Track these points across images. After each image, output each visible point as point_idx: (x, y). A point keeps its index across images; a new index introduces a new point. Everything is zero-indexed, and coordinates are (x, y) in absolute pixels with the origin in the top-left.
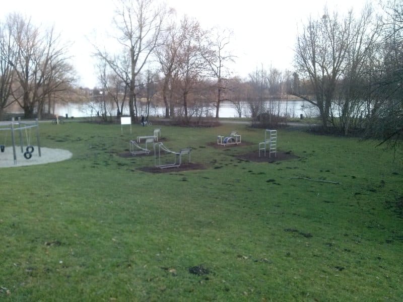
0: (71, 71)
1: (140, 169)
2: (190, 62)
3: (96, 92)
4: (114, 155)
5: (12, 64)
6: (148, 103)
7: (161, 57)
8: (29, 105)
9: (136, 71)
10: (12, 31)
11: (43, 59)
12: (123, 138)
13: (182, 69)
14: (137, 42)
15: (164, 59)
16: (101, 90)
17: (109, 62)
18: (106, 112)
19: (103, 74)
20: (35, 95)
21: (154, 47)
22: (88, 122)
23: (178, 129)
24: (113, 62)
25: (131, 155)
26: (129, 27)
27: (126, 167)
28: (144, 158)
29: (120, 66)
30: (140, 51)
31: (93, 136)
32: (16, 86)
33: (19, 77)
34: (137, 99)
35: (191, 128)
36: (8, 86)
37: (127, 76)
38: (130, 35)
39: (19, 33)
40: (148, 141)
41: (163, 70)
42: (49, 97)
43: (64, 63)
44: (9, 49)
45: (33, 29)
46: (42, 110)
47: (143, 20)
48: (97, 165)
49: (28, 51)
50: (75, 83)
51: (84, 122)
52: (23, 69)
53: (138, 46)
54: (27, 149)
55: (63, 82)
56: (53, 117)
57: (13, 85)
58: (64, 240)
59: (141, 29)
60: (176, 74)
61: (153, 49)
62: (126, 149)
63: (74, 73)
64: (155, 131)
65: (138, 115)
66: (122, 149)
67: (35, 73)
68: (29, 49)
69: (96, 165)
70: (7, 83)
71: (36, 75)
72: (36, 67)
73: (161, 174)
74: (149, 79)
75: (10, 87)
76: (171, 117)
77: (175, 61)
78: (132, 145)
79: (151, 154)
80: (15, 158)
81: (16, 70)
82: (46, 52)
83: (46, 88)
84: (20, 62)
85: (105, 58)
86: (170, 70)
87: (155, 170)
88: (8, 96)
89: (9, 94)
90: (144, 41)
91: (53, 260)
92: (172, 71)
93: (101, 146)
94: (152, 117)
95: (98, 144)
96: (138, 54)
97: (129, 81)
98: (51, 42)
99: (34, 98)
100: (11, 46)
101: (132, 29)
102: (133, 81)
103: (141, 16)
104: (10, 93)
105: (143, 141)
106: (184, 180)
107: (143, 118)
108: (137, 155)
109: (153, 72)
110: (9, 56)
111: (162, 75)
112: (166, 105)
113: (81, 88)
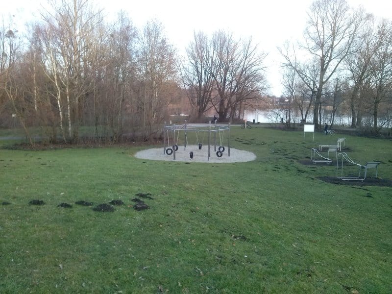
0: (262, 81)
1: (321, 178)
2: (385, 69)
3: (282, 99)
4: (295, 161)
5: (213, 76)
6: (334, 111)
7: (353, 64)
8: (223, 111)
9: (324, 80)
10: (216, 47)
11: (239, 70)
12: (305, 145)
13: (376, 76)
14: (328, 50)
15: (355, 67)
16: (288, 98)
17: (299, 72)
18: (290, 119)
19: (291, 83)
20: (229, 102)
21: (346, 55)
22: (272, 128)
23: (365, 140)
24: (302, 71)
25: (311, 163)
26: (322, 37)
27: (305, 175)
28: (325, 167)
29: (308, 75)
30: (330, 60)
31: (276, 141)
32: (215, 94)
33: (218, 86)
34: (322, 107)
35: (380, 140)
36: (209, 94)
37: (314, 84)
38: (321, 45)
39: (222, 48)
40: (330, 150)
41: (353, 78)
42: (240, 104)
43: (257, 74)
44: (212, 62)
45: (233, 44)
46: (233, 115)
47: (336, 29)
48: (279, 169)
49: (227, 64)
50: (264, 92)
51: (269, 128)
52: (222, 79)
53: (329, 56)
54: (219, 149)
55: (253, 91)
56: (242, 122)
57: (212, 93)
58: (248, 237)
59: (334, 38)
60: (368, 82)
61: (344, 57)
62: (307, 156)
63: (264, 83)
64: (339, 141)
65: (322, 123)
66: (303, 156)
67: (231, 83)
68: (228, 62)
69: (276, 169)
70: (208, 92)
71: (231, 85)
72: (233, 78)
73: (342, 186)
74: (336, 87)
75: (210, 95)
76: (357, 127)
77: (368, 68)
78: (313, 153)
79: (333, 164)
80: (209, 155)
81: (216, 80)
82: (242, 64)
83: (238, 96)
84: (220, 73)
85: (295, 68)
86: (361, 78)
87: (336, 181)
88: (207, 103)
89: (209, 101)
90: (336, 50)
91: (239, 253)
92: (364, 79)
93: (283, 151)
94: (337, 126)
95: (280, 149)
96: (328, 63)
97: (316, 90)
98: (248, 55)
99: (228, 104)
100: (214, 59)
101: (324, 38)
102: (320, 90)
103: (335, 24)
104: (210, 99)
105: (325, 149)
106: (369, 196)
107: (327, 126)
108: (318, 164)
109: (343, 80)
110: (211, 68)
111: (352, 83)
112: (354, 113)
113: (268, 96)
